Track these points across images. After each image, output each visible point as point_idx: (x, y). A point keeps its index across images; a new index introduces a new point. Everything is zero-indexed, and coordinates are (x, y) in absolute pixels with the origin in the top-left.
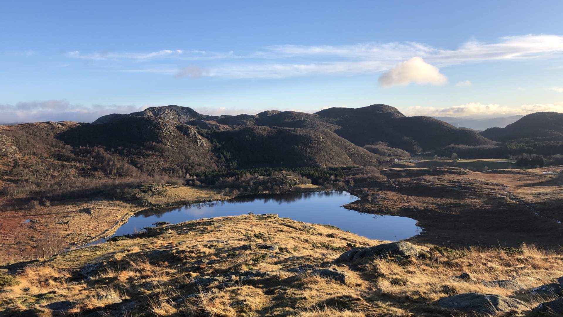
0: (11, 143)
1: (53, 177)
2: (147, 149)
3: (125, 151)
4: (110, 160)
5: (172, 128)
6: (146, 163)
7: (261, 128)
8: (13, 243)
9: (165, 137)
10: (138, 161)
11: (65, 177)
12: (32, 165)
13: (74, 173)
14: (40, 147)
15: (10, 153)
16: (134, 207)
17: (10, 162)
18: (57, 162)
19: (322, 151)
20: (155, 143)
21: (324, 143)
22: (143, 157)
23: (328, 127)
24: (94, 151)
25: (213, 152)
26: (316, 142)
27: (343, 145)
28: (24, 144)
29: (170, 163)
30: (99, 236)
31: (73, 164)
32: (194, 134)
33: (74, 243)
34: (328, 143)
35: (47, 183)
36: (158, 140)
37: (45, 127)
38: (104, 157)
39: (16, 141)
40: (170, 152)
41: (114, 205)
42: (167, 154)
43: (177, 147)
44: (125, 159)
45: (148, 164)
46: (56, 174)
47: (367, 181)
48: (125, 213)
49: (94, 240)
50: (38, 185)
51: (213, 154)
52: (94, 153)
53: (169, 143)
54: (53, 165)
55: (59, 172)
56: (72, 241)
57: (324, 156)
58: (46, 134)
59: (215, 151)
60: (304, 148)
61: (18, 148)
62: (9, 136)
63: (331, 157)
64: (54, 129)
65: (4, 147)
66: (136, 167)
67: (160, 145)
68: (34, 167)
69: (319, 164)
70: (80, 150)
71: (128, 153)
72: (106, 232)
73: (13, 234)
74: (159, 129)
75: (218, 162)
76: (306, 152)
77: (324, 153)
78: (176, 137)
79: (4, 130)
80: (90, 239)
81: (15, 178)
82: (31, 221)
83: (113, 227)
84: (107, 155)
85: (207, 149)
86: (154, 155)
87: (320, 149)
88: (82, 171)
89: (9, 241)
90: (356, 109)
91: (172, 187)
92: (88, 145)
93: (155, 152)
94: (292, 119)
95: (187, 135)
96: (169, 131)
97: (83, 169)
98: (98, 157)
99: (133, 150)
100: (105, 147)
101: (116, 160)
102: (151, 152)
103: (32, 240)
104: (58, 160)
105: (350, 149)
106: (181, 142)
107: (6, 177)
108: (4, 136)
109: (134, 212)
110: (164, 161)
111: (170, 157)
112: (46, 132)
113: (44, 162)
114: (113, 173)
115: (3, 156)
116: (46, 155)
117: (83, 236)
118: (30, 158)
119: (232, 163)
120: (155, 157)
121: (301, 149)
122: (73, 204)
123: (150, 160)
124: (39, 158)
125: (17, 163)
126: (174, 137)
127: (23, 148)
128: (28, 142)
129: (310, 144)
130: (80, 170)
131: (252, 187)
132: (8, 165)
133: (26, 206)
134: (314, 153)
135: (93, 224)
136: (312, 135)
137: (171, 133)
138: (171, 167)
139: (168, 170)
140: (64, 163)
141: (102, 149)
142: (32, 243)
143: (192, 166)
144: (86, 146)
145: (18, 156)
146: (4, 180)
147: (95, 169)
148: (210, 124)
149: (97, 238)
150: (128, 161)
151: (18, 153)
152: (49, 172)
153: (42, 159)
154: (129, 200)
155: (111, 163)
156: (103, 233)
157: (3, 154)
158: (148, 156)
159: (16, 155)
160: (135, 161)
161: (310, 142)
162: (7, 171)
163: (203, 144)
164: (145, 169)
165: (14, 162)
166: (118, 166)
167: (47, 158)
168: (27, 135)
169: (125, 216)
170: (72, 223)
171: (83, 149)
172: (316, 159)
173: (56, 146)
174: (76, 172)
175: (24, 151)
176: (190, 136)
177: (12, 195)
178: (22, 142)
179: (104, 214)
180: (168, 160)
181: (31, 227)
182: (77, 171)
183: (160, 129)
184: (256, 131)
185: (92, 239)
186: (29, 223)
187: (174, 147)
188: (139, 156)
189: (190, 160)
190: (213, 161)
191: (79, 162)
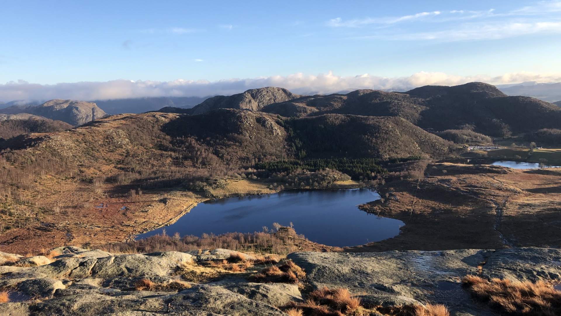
0: (125, 136)
1: (153, 165)
2: (229, 140)
3: (212, 142)
4: (199, 150)
5: (252, 120)
6: (226, 153)
7: (335, 117)
8: (110, 227)
9: (245, 129)
10: (220, 151)
11: (162, 165)
12: (139, 155)
13: (169, 162)
14: (146, 139)
15: (124, 144)
16: (200, 198)
17: (124, 152)
18: (158, 152)
19: (388, 141)
20: (236, 134)
21: (392, 132)
22: (226, 147)
23: (415, 108)
24: (187, 141)
25: (286, 141)
26: (384, 131)
27: (414, 133)
28: (135, 136)
29: (247, 153)
30: (164, 224)
31: (169, 153)
32: (271, 126)
33: (146, 229)
34: (397, 132)
35: (147, 172)
36: (239, 131)
37: (151, 120)
38: (194, 147)
39: (129, 134)
40: (248, 143)
41: (186, 196)
42: (245, 144)
43: (255, 138)
44: (211, 150)
45: (228, 154)
46: (155, 163)
47: (400, 179)
48: (191, 203)
49: (160, 227)
50: (140, 173)
51: (286, 143)
52: (187, 144)
53: (248, 134)
54: (154, 155)
55: (158, 161)
56: (146, 228)
57: (389, 146)
58: (152, 126)
59: (289, 139)
60: (371, 138)
61: (130, 140)
62: (124, 131)
63: (397, 147)
64: (158, 121)
65: (120, 140)
66: (218, 156)
67: (241, 136)
68: (140, 157)
69: (382, 154)
70: (177, 140)
71: (214, 144)
72: (170, 221)
73: (111, 219)
74: (240, 122)
75: (289, 151)
76: (372, 142)
77: (390, 142)
78: (255, 128)
79: (121, 124)
80: (158, 226)
81: (125, 166)
82: (126, 208)
83: (177, 216)
84: (197, 146)
85: (281, 138)
86: (235, 145)
87: (386, 139)
88: (176, 159)
89: (108, 224)
90: (451, 87)
91: (233, 180)
92: (183, 136)
93: (236, 142)
94: (380, 100)
95: (265, 126)
96: (249, 123)
97: (177, 158)
98: (190, 148)
99: (218, 141)
100: (196, 138)
101: (203, 150)
102: (232, 143)
103: (122, 224)
104: (159, 149)
105: (421, 137)
106: (259, 133)
107: (119, 166)
108: (120, 130)
109: (198, 202)
110: (242, 150)
111: (247, 147)
112: (152, 125)
113: (148, 152)
114: (199, 162)
115: (119, 147)
116: (151, 146)
117: (154, 223)
118: (138, 148)
119: (301, 152)
120: (235, 147)
121: (368, 139)
122: (158, 194)
123: (230, 150)
124: (145, 148)
125: (128, 153)
126: (253, 128)
127: (134, 140)
128: (137, 134)
129: (377, 134)
130: (174, 159)
131: (297, 183)
132: (122, 155)
133: (127, 194)
134: (380, 143)
135: (164, 213)
136: (381, 124)
137: (251, 125)
138: (247, 156)
139: (244, 159)
140: (164, 152)
141: (193, 139)
142: (121, 227)
143: (265, 156)
144: (182, 137)
145: (130, 147)
146: (118, 168)
147: (186, 158)
148: (299, 107)
149: (163, 225)
150: (213, 150)
151: (130, 144)
152: (151, 161)
153: (147, 149)
154: (197, 192)
155: (199, 153)
156: (168, 221)
157: (119, 146)
158: (229, 146)
159: (128, 146)
160: (219, 151)
161: (378, 132)
162: (120, 160)
163: (278, 134)
164: (225, 158)
165: (126, 152)
166: (204, 156)
167: (150, 148)
168: (138, 128)
169: (190, 206)
170: (150, 211)
171: (179, 139)
172: (380, 149)
173: (159, 137)
174: (170, 161)
175: (134, 143)
176: (267, 127)
177: (120, 182)
178: (133, 136)
179: (175, 204)
180: (246, 150)
181: (124, 214)
182: (172, 160)
183: (242, 122)
184: (329, 120)
185: (159, 226)
186: (124, 210)
187: (252, 137)
188: (222, 146)
189: (264, 150)
190: (285, 150)
191: (174, 152)
